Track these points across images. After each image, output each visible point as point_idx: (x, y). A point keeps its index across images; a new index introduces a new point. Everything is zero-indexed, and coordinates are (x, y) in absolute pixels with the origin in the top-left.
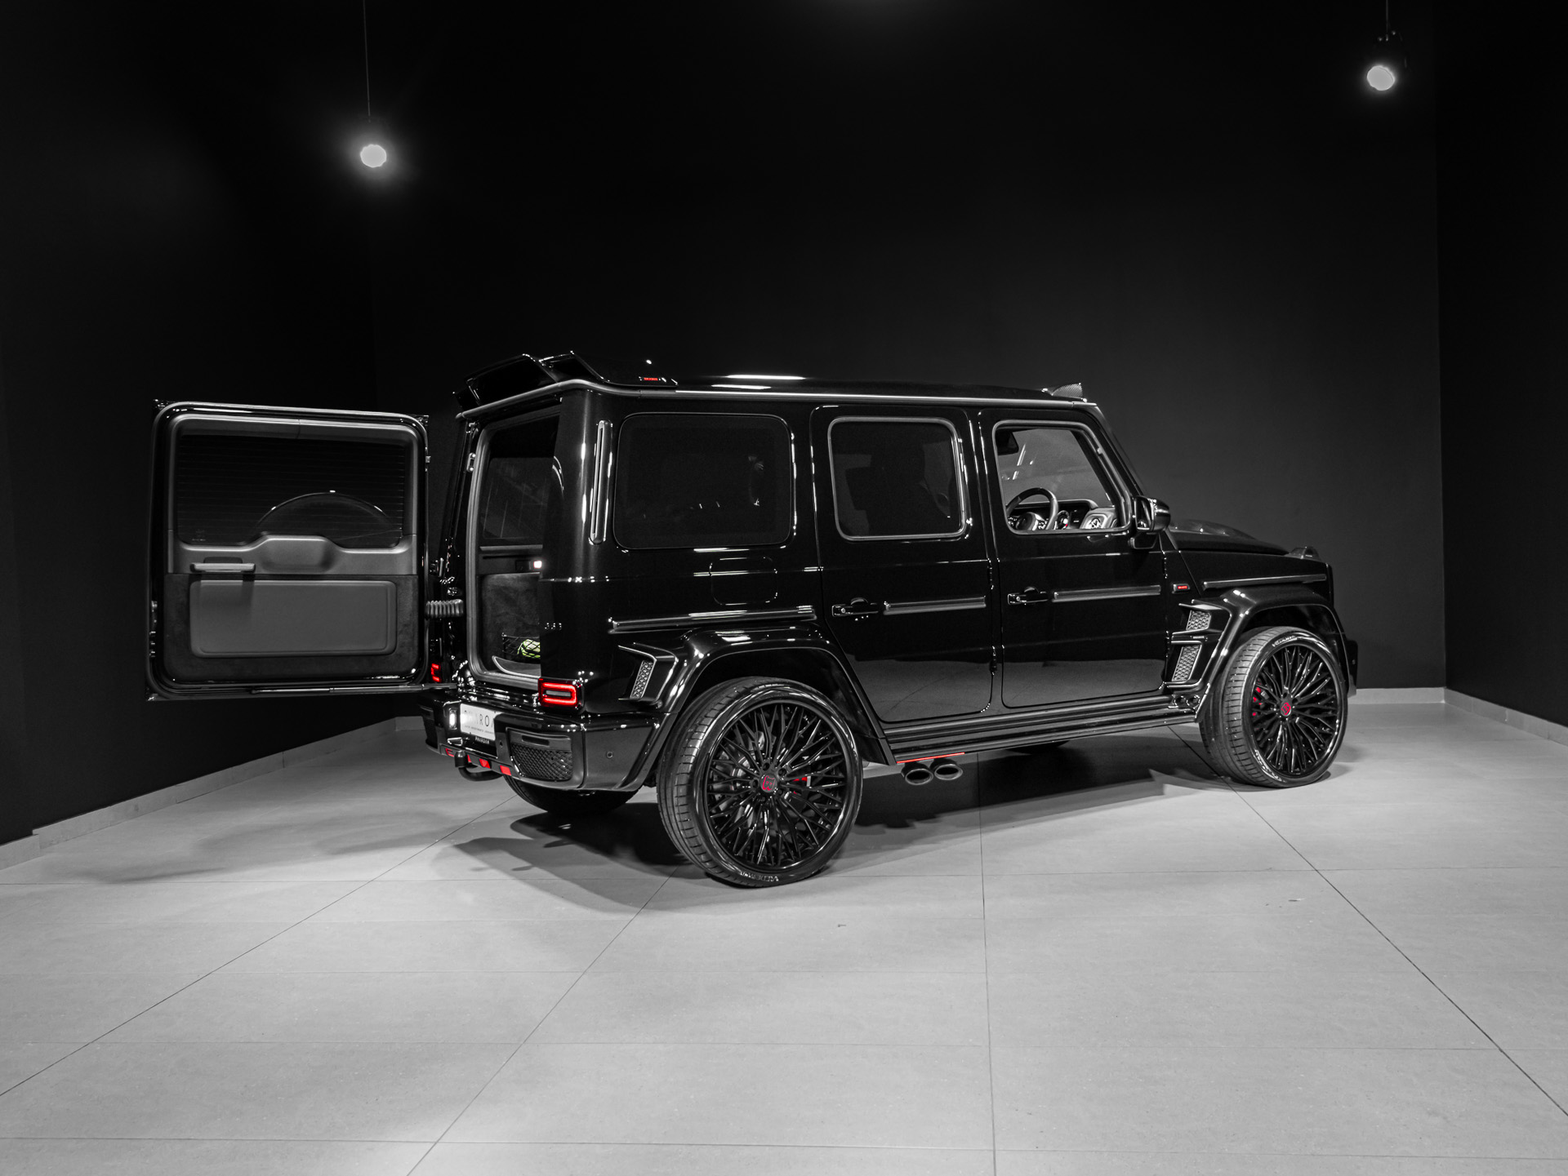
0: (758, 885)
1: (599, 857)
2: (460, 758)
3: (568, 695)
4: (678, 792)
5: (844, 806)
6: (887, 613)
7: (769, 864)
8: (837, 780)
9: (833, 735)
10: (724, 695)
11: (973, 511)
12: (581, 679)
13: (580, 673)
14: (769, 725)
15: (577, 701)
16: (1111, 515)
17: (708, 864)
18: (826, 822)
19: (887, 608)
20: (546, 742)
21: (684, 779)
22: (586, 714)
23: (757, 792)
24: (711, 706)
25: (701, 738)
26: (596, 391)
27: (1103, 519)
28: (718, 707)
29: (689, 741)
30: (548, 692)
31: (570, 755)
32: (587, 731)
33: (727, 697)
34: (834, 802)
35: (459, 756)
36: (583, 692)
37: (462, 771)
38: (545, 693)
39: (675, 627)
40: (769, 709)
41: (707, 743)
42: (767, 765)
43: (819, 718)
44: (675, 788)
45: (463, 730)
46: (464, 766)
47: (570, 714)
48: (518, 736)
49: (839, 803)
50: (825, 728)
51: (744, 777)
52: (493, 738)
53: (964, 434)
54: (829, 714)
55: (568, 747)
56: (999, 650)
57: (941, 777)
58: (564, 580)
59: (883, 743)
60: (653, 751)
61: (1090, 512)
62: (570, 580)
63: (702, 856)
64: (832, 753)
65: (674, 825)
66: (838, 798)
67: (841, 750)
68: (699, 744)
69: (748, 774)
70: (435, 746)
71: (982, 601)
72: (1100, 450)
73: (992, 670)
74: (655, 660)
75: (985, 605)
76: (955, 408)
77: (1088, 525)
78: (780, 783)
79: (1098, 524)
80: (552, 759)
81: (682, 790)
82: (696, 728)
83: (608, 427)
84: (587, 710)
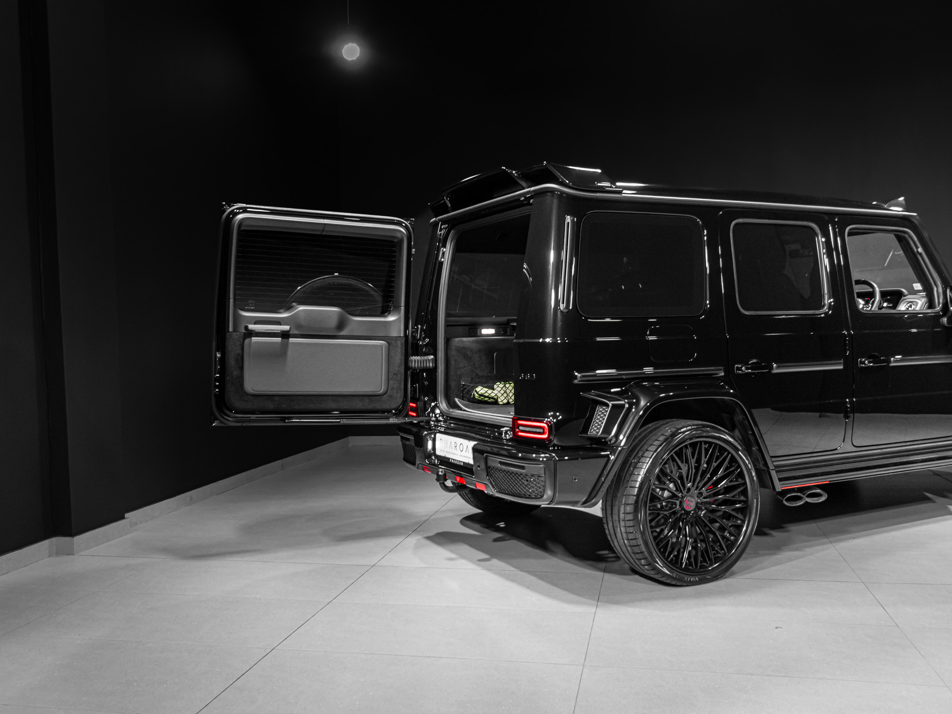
0: (684, 584)
1: (538, 552)
2: (441, 475)
3: (541, 431)
4: (625, 509)
5: (746, 522)
6: (775, 371)
7: (690, 567)
8: (740, 502)
9: (739, 466)
10: (660, 434)
11: (834, 293)
12: (551, 418)
13: (550, 414)
14: (693, 458)
15: (549, 435)
16: (924, 300)
17: (646, 567)
18: (731, 534)
19: (774, 368)
20: (523, 468)
21: (632, 500)
22: (554, 446)
23: (681, 511)
24: (650, 442)
25: (644, 467)
26: (562, 192)
27: (917, 303)
28: (656, 443)
29: (634, 469)
30: (521, 428)
31: (543, 479)
32: (559, 460)
33: (663, 435)
34: (737, 518)
35: (440, 473)
36: (553, 429)
37: (442, 485)
38: (518, 428)
39: (622, 379)
40: (694, 445)
41: (649, 471)
42: (689, 489)
43: (729, 453)
44: (623, 506)
45: (438, 453)
46: (441, 479)
47: (541, 446)
48: (495, 462)
49: (741, 520)
50: (733, 460)
51: (669, 498)
52: (472, 462)
53: (826, 234)
54: (737, 450)
55: (542, 472)
56: (851, 402)
57: (809, 500)
58: (537, 341)
59: (773, 473)
60: (608, 478)
61: (903, 298)
62: (541, 340)
63: (643, 561)
64: (736, 481)
65: (619, 535)
66: (740, 516)
67: (744, 478)
68: (643, 472)
69: (674, 496)
70: (414, 464)
71: (840, 363)
72: (920, 250)
73: (847, 417)
74: (611, 405)
75: (841, 367)
76: (820, 215)
77: (902, 307)
78: (697, 503)
79: (913, 307)
80: (527, 481)
81: (629, 509)
82: (640, 459)
83: (573, 221)
84: (555, 443)
